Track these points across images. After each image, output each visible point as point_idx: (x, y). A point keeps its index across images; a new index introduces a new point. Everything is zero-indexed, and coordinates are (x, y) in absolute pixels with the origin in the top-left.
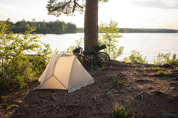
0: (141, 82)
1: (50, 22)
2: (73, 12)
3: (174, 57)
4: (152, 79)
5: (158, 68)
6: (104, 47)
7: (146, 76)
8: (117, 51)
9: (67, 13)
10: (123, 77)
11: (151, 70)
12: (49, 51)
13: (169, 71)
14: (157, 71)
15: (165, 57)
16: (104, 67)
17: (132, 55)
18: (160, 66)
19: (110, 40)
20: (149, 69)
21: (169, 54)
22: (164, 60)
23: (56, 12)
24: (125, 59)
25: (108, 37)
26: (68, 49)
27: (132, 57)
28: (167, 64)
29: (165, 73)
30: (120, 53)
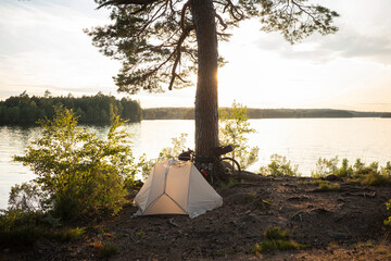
0: (296, 200)
1: (84, 97)
2: (170, 89)
3: (345, 163)
4: (312, 196)
5: (320, 181)
6: (229, 148)
7: (303, 191)
8: (248, 156)
9: (149, 87)
10: (267, 195)
11: (309, 184)
12: (129, 158)
13: (336, 184)
14: (317, 185)
15: (329, 164)
16: (231, 183)
17: (274, 163)
18: (322, 179)
19: (234, 136)
20: (306, 182)
21: (336, 159)
22: (328, 170)
23: (130, 86)
24: (261, 169)
25: (230, 131)
26: (161, 154)
27: (273, 166)
28: (333, 176)
29: (330, 187)
30: (252, 159)
